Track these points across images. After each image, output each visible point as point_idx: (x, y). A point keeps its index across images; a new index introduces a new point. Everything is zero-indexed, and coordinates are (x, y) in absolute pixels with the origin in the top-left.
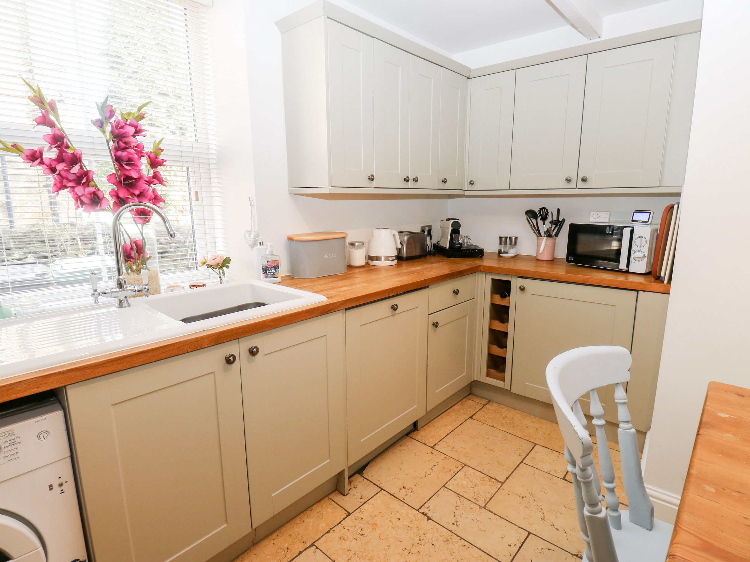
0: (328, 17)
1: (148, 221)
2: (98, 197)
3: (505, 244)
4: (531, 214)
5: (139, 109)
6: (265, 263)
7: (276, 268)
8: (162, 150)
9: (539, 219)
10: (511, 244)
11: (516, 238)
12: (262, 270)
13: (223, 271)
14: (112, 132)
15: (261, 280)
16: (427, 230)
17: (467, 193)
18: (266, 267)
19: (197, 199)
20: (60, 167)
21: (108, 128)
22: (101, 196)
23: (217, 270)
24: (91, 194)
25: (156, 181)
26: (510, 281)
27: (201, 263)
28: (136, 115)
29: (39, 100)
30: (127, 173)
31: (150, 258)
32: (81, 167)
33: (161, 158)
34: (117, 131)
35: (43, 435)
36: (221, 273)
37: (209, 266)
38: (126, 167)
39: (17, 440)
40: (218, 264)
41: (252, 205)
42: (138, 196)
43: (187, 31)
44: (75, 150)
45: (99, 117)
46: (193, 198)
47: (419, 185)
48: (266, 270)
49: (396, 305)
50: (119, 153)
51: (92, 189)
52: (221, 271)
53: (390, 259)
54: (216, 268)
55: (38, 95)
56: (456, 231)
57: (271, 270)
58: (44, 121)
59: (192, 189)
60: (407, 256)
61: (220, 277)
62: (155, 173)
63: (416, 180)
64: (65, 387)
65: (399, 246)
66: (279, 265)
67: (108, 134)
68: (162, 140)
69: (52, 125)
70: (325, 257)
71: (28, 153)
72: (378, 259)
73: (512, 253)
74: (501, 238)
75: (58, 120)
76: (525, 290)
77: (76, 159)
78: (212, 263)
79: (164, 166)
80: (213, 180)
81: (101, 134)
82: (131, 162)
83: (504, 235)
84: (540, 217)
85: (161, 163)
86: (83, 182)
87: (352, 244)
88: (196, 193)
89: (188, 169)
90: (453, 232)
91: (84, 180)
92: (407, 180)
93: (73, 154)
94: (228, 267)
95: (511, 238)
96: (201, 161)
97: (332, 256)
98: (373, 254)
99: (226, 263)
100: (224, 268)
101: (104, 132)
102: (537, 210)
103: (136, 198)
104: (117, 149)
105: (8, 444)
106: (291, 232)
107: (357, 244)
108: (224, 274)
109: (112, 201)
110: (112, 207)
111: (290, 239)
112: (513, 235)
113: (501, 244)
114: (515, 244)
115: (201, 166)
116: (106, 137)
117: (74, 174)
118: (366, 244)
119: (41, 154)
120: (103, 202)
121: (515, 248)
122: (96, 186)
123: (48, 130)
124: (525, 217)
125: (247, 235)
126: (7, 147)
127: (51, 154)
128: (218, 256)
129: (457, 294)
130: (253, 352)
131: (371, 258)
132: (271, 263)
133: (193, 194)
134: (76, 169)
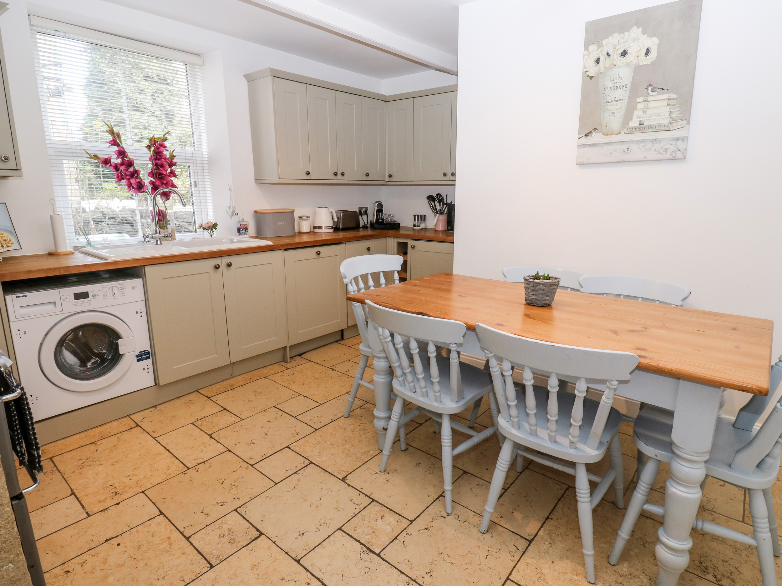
0: (274, 77)
1: (169, 199)
2: (141, 184)
3: (418, 220)
4: (431, 198)
5: (164, 135)
6: (239, 226)
7: (246, 230)
8: (175, 156)
9: (436, 202)
10: (421, 220)
11: (425, 216)
12: (237, 230)
13: (213, 231)
14: (154, 151)
15: (236, 236)
16: (364, 210)
17: (388, 183)
18: (240, 228)
19: (196, 186)
20: (122, 168)
21: (152, 149)
22: (143, 184)
23: (209, 231)
24: (137, 183)
25: (172, 175)
26: (407, 243)
27: (199, 226)
28: (162, 139)
29: (112, 132)
30: (161, 172)
31: (169, 221)
32: (134, 167)
33: (175, 161)
34: (157, 151)
35: (134, 288)
36: (212, 233)
37: (204, 229)
38: (161, 169)
39: (125, 288)
40: (209, 227)
41: (230, 190)
42: (165, 184)
43: (187, 74)
44: (130, 158)
45: (148, 144)
46: (193, 186)
47: (345, 177)
48: (240, 230)
49: (319, 251)
50: (157, 161)
51: (138, 180)
52: (212, 231)
53: (328, 228)
54: (209, 230)
55: (111, 129)
56: (380, 211)
57: (242, 230)
58: (114, 143)
59: (192, 180)
60: (344, 227)
61: (211, 236)
62: (171, 170)
63: (343, 174)
64: (144, 266)
65: (336, 220)
66: (248, 227)
67: (152, 151)
68: (174, 150)
69: (118, 145)
70: (278, 224)
71: (103, 160)
72: (320, 228)
73: (423, 226)
74: (415, 216)
75: (121, 142)
76: (415, 248)
77: (130, 164)
78: (206, 226)
79: (177, 166)
80: (205, 174)
81: (149, 152)
82: (162, 166)
83: (417, 214)
84: (438, 201)
85: (175, 164)
86: (135, 176)
87: (300, 217)
88: (195, 182)
89: (189, 167)
90: (378, 211)
91: (136, 175)
92: (335, 174)
93: (129, 161)
94: (216, 229)
95: (421, 216)
96: (198, 162)
97: (284, 223)
98: (317, 225)
99: (215, 226)
100: (214, 230)
101: (150, 151)
102: (435, 195)
103: (164, 185)
104: (156, 159)
105: (121, 289)
106: (256, 209)
107: (304, 217)
108: (213, 234)
109: (150, 187)
110: (150, 191)
111: (256, 212)
112: (423, 214)
113: (415, 220)
114: (424, 220)
115: (198, 165)
116: (151, 153)
117: (130, 172)
118: (311, 218)
119: (110, 161)
120: (145, 187)
121: (424, 223)
122: (140, 178)
123: (116, 148)
124: (427, 200)
125: (228, 208)
126: (91, 157)
127: (116, 160)
128: (210, 222)
129: (369, 250)
130: (229, 265)
131: (315, 227)
132: (242, 226)
133: (193, 183)
134: (131, 169)
